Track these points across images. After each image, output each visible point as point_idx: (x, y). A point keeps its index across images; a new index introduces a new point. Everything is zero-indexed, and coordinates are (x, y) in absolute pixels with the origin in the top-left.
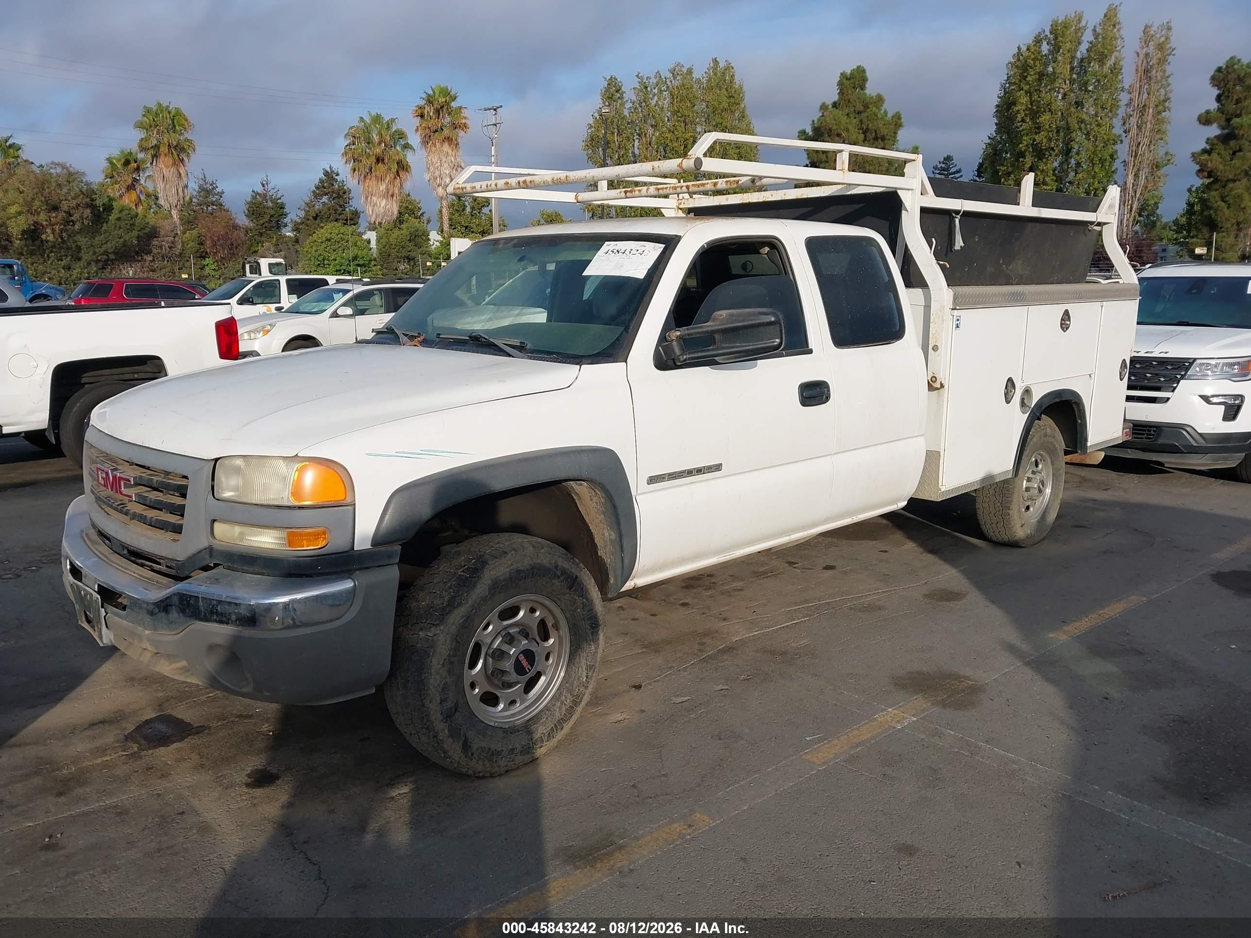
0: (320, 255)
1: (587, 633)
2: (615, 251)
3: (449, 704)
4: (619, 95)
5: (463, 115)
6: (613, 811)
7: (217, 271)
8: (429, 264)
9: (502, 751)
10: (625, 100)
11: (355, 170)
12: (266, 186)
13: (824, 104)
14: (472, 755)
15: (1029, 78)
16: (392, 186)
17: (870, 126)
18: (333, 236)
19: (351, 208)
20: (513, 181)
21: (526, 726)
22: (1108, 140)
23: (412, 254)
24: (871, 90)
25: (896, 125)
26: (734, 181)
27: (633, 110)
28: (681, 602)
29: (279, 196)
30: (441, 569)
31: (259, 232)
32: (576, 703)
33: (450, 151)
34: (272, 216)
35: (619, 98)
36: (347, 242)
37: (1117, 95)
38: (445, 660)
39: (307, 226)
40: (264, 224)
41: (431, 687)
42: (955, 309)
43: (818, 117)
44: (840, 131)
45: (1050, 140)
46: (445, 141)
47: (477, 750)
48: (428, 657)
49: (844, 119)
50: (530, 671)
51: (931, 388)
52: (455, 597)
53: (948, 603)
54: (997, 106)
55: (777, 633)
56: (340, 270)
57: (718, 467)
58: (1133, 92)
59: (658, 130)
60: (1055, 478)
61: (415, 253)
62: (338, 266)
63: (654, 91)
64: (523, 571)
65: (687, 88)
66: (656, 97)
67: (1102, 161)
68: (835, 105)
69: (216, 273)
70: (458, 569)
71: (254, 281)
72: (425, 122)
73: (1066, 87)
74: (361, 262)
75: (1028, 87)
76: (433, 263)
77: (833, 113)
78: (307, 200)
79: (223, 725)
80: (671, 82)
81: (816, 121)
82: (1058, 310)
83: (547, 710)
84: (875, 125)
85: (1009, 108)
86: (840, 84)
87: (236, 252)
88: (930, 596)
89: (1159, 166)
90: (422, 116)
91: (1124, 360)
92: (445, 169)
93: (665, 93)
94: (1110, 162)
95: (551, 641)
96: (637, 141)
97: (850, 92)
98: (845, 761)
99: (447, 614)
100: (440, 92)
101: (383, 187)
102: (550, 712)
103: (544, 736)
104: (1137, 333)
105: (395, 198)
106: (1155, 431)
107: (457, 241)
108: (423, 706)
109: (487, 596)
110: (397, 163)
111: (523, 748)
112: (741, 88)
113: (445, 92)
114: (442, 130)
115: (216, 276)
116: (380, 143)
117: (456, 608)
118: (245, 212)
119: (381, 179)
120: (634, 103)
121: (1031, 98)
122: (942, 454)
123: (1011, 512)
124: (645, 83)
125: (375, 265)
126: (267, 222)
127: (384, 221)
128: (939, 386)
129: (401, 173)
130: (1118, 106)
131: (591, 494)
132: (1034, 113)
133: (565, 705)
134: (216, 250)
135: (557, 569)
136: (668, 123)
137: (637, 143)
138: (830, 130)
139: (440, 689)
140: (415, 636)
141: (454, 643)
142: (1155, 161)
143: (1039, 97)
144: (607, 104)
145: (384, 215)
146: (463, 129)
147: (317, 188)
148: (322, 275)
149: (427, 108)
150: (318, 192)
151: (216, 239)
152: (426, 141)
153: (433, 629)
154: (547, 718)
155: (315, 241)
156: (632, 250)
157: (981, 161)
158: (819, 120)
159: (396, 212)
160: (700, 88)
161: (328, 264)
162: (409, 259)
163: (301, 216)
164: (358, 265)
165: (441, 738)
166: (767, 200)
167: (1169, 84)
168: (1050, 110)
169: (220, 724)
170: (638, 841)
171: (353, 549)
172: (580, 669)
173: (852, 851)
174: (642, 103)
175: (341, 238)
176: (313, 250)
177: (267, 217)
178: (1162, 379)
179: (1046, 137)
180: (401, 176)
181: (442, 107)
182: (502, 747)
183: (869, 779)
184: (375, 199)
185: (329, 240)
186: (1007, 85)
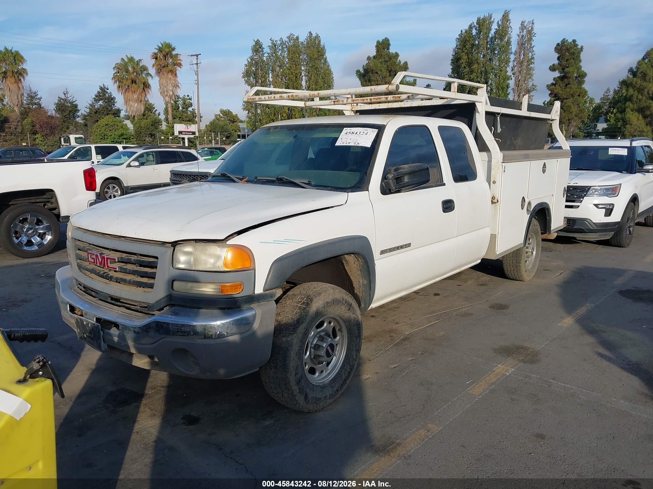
0: (103, 133)
1: (355, 332)
2: (351, 133)
3: (299, 376)
4: (261, 50)
5: (179, 58)
6: (386, 425)
7: (43, 141)
8: (162, 137)
9: (321, 398)
10: (264, 52)
11: (119, 87)
12: (66, 95)
13: (369, 56)
14: (309, 401)
15: (467, 47)
16: (141, 96)
17: (392, 68)
18: (110, 122)
19: (116, 108)
20: (285, 95)
21: (330, 384)
22: (505, 78)
23: (153, 132)
24: (392, 50)
25: (405, 68)
26: (398, 97)
27: (268, 58)
28: (370, 315)
29: (74, 100)
30: (288, 303)
31: (63, 120)
32: (351, 369)
33: (172, 78)
34: (70, 111)
35: (261, 51)
36: (117, 126)
37: (509, 56)
38: (297, 352)
39: (91, 117)
40: (66, 116)
41: (291, 367)
42: (504, 162)
43: (366, 64)
44: (378, 71)
45: (478, 77)
46: (169, 72)
47: (311, 399)
48: (289, 351)
49: (379, 65)
50: (332, 354)
51: (493, 203)
52: (300, 318)
53: (502, 310)
54: (452, 60)
55: (426, 329)
56: (114, 141)
57: (409, 245)
58: (516, 54)
59: (281, 68)
60: (537, 246)
61: (155, 132)
62: (113, 139)
63: (279, 48)
64: (329, 302)
65: (296, 47)
66: (280, 51)
67: (503, 88)
68: (374, 57)
69: (43, 143)
70: (298, 304)
71: (76, 147)
72: (158, 62)
73: (484, 51)
74: (125, 137)
75: (466, 51)
76: (165, 137)
77: (374, 62)
78: (90, 103)
79: (155, 392)
80: (288, 43)
81: (365, 66)
82: (542, 162)
83: (339, 375)
84: (395, 68)
85: (457, 62)
86: (377, 46)
87: (54, 131)
88: (492, 307)
89: (529, 91)
90: (156, 58)
91: (565, 187)
92: (169, 87)
93: (285, 49)
94: (506, 89)
95: (338, 338)
96: (270, 74)
97: (382, 51)
98: (489, 393)
99: (297, 328)
100: (166, 46)
101: (135, 96)
102: (340, 376)
103: (339, 388)
104: (570, 174)
105: (142, 102)
106: (572, 222)
107: (178, 126)
108: (287, 377)
109: (314, 317)
110: (143, 84)
111: (330, 395)
112: (324, 47)
113: (168, 46)
114: (168, 66)
115: (43, 144)
116: (133, 73)
117: (301, 324)
118: (54, 109)
119: (134, 92)
120: (269, 54)
121: (468, 56)
122: (497, 236)
123: (521, 265)
124: (275, 43)
125: (133, 139)
126: (67, 115)
127: (137, 115)
128: (496, 202)
129: (145, 89)
130: (510, 61)
131: (354, 261)
132: (470, 64)
133: (347, 371)
134: (43, 130)
135: (343, 300)
136: (287, 65)
137: (271, 75)
138: (372, 70)
139: (295, 368)
140: (280, 340)
141: (301, 343)
142: (528, 89)
143: (472, 56)
144: (255, 54)
145: (136, 112)
146: (179, 66)
147: (96, 96)
148: (103, 144)
149: (159, 54)
150: (97, 98)
151: (42, 123)
152: (159, 72)
153: (290, 336)
154: (339, 379)
155: (99, 126)
156: (360, 132)
157: (445, 87)
158: (366, 65)
159: (143, 110)
160: (303, 47)
161: (107, 138)
162: (152, 135)
163: (87, 112)
164: (124, 139)
165: (295, 394)
166: (402, 106)
167: (533, 51)
168: (477, 63)
169: (153, 391)
170: (406, 440)
171: (254, 293)
172: (353, 352)
173: (514, 439)
174: (273, 54)
175: (114, 124)
176: (98, 131)
177: (67, 112)
178: (575, 197)
179: (476, 76)
180: (145, 91)
181: (167, 54)
182: (321, 396)
183: (505, 401)
184: (131, 103)
185: (107, 125)
186: (456, 50)
